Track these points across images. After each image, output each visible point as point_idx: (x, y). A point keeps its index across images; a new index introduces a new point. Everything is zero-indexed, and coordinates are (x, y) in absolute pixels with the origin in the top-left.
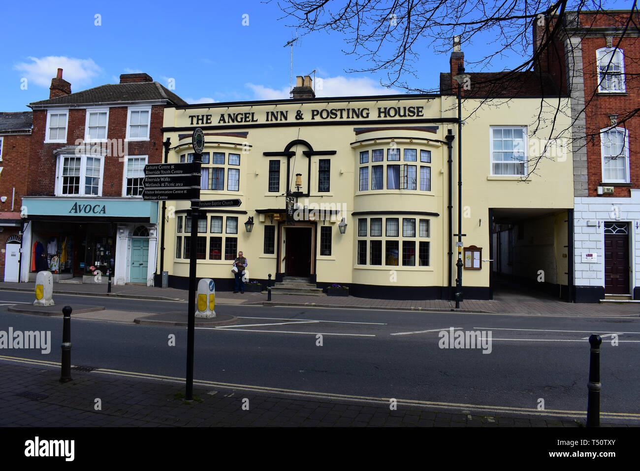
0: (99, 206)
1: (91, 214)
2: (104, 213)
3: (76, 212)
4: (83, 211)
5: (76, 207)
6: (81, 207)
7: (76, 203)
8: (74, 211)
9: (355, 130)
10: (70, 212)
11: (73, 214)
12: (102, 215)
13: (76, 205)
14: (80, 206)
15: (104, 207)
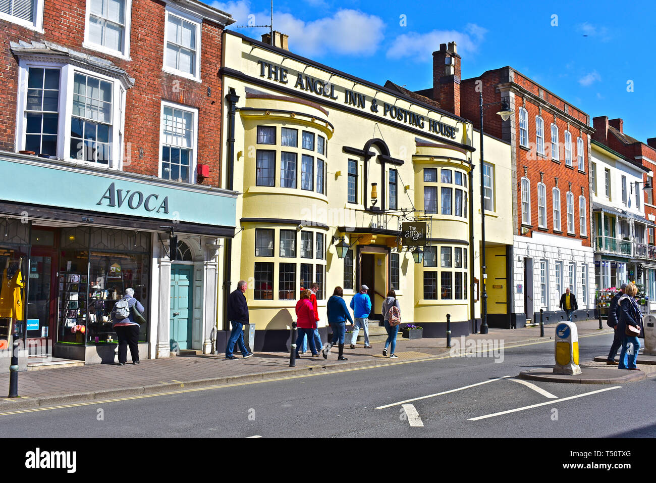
0: (157, 197)
1: (141, 212)
2: (166, 212)
3: (112, 205)
4: (125, 203)
5: (112, 195)
6: (123, 194)
7: (113, 185)
8: (107, 201)
9: (416, 140)
10: (99, 204)
11: (105, 208)
12: (161, 216)
13: (111, 189)
14: (119, 192)
15: (165, 201)
